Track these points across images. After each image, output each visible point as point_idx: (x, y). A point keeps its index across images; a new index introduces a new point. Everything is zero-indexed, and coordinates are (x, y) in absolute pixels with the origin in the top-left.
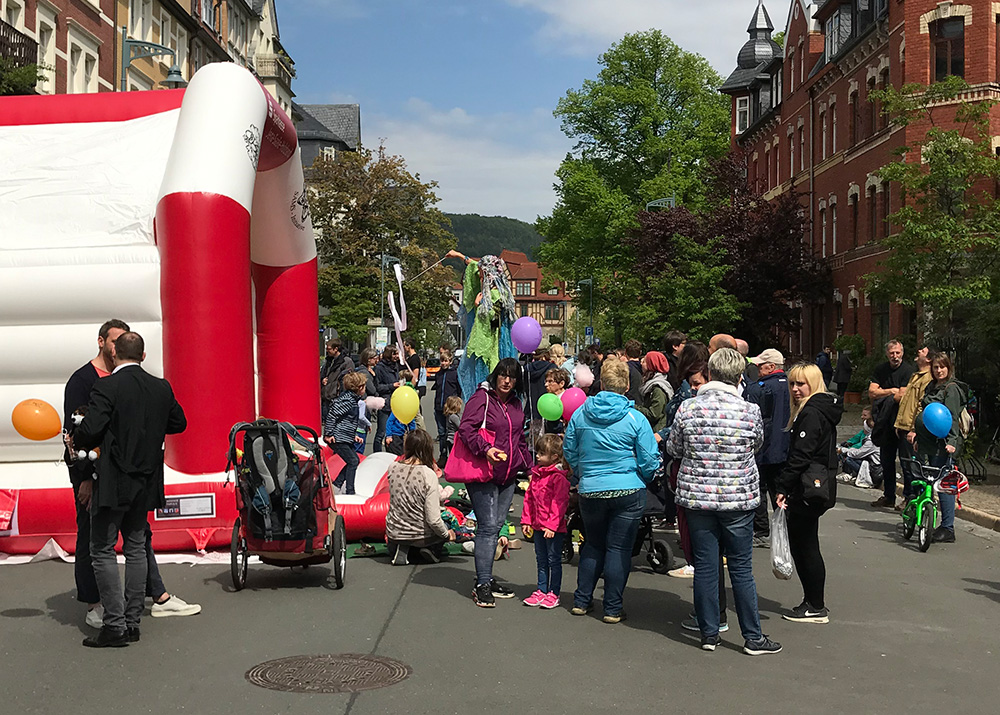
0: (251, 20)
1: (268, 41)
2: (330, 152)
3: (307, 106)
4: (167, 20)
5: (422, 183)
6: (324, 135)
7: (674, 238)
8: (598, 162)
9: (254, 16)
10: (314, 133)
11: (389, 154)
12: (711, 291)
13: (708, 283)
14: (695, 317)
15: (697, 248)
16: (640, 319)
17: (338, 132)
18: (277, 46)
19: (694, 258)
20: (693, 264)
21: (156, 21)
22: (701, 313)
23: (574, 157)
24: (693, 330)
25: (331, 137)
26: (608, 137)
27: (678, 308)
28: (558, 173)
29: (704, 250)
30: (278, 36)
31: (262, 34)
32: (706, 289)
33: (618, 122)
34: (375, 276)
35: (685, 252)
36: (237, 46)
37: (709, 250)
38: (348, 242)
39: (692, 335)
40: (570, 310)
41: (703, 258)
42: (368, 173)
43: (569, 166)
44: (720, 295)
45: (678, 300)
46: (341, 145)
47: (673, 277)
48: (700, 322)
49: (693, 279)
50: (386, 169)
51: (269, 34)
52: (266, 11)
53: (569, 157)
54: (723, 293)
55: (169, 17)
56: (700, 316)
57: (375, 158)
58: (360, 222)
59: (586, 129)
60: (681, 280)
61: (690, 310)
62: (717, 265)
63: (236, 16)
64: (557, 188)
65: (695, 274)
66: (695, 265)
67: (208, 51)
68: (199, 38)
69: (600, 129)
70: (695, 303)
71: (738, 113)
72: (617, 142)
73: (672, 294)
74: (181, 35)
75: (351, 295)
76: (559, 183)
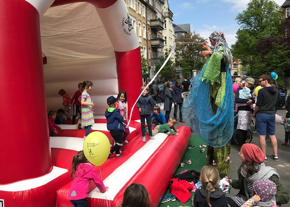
0: (162, 4)
1: (167, 9)
2: (183, 34)
3: (179, 25)
4: (139, 3)
5: (204, 39)
6: (182, 31)
7: (272, 44)
8: (247, 30)
9: (163, 3)
10: (180, 31)
11: (196, 33)
12: (284, 58)
13: (283, 56)
14: (279, 65)
15: (279, 46)
16: (259, 66)
17: (185, 30)
18: (169, 10)
19: (279, 49)
20: (278, 50)
21: (136, 3)
22: (280, 64)
23: (241, 30)
24: (278, 69)
25: (183, 31)
26: (249, 24)
27: (274, 63)
28: (237, 33)
29: (281, 46)
30: (169, 8)
31: (165, 7)
32: (282, 57)
33: (252, 19)
34: (193, 60)
35: (275, 48)
36: (158, 10)
37: (283, 46)
38: (187, 54)
39: (278, 70)
40: (239, 66)
41: (281, 49)
42: (192, 38)
43: (239, 32)
44: (286, 59)
45: (273, 61)
46: (186, 33)
47: (272, 55)
48: (280, 66)
49: (278, 55)
50: (196, 37)
51: (167, 7)
52: (165, 2)
53: (239, 29)
54: (287, 58)
55: (140, 2)
56: (280, 65)
57: (193, 34)
58: (190, 48)
59: (244, 23)
60: (274, 55)
61: (277, 63)
62: (285, 50)
63: (158, 3)
64: (236, 37)
65: (279, 53)
66: (279, 51)
67: (151, 11)
68: (149, 8)
69: (247, 22)
70: (279, 61)
71: (286, 12)
72: (252, 25)
73: (272, 59)
74: (144, 7)
75: (186, 65)
76: (237, 36)
